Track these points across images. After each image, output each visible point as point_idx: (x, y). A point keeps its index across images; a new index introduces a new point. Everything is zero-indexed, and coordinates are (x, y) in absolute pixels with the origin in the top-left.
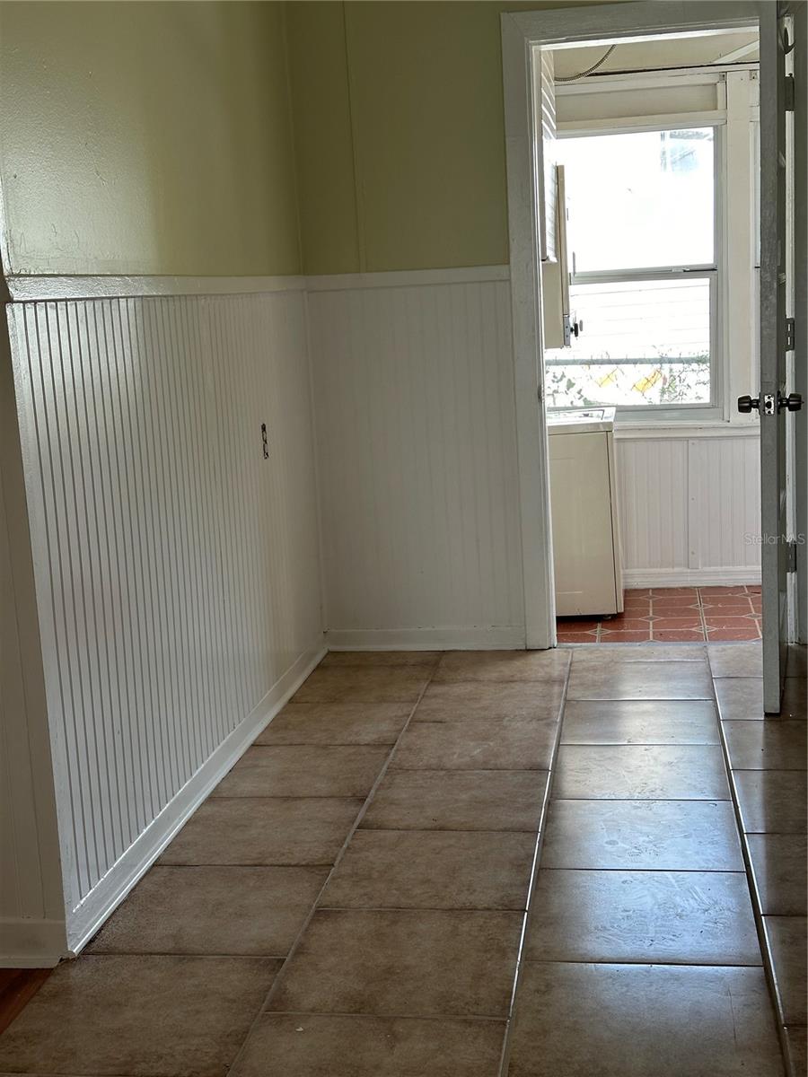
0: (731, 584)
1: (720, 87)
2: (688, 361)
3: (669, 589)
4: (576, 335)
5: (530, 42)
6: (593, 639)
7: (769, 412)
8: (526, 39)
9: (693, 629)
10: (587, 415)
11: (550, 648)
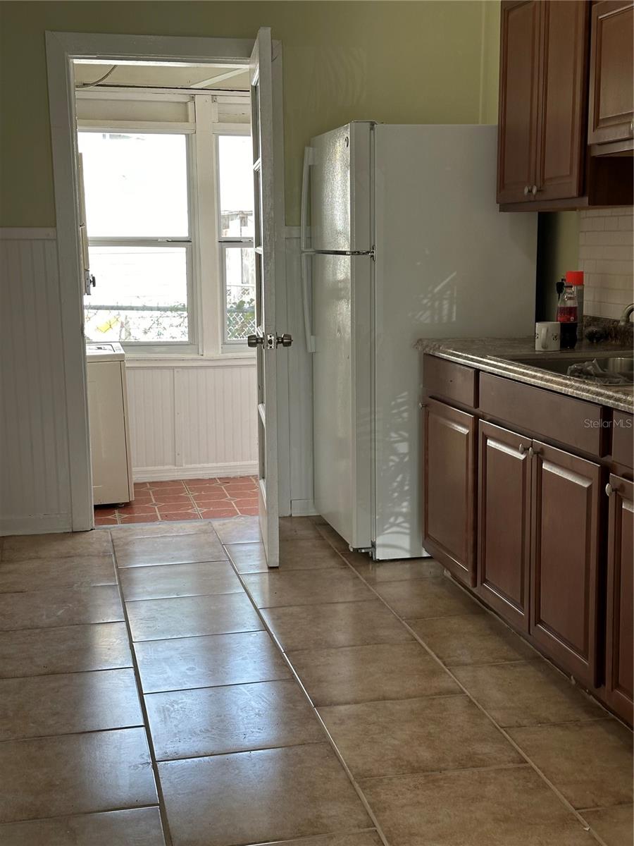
0: (206, 477)
1: (190, 105)
2: (165, 309)
3: (161, 482)
4: (94, 286)
5: (69, 56)
6: (114, 522)
7: (271, 347)
8: (66, 53)
9: (189, 511)
10: (99, 348)
11: (92, 530)
